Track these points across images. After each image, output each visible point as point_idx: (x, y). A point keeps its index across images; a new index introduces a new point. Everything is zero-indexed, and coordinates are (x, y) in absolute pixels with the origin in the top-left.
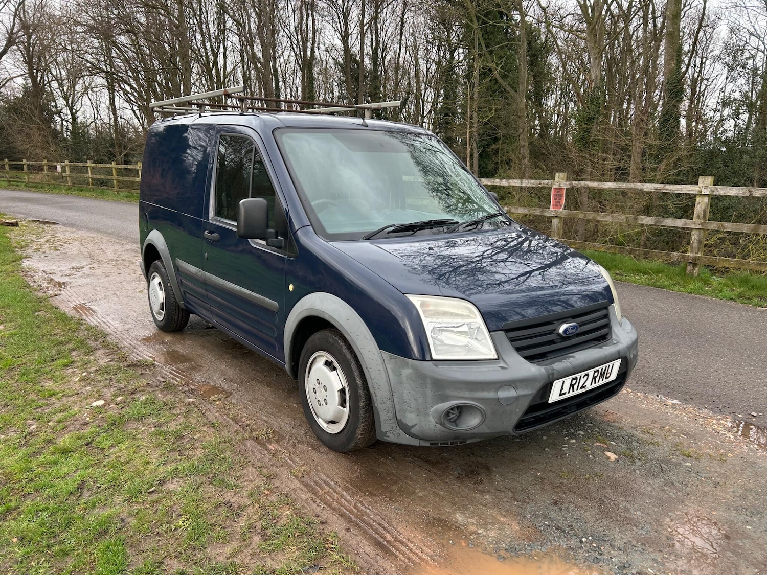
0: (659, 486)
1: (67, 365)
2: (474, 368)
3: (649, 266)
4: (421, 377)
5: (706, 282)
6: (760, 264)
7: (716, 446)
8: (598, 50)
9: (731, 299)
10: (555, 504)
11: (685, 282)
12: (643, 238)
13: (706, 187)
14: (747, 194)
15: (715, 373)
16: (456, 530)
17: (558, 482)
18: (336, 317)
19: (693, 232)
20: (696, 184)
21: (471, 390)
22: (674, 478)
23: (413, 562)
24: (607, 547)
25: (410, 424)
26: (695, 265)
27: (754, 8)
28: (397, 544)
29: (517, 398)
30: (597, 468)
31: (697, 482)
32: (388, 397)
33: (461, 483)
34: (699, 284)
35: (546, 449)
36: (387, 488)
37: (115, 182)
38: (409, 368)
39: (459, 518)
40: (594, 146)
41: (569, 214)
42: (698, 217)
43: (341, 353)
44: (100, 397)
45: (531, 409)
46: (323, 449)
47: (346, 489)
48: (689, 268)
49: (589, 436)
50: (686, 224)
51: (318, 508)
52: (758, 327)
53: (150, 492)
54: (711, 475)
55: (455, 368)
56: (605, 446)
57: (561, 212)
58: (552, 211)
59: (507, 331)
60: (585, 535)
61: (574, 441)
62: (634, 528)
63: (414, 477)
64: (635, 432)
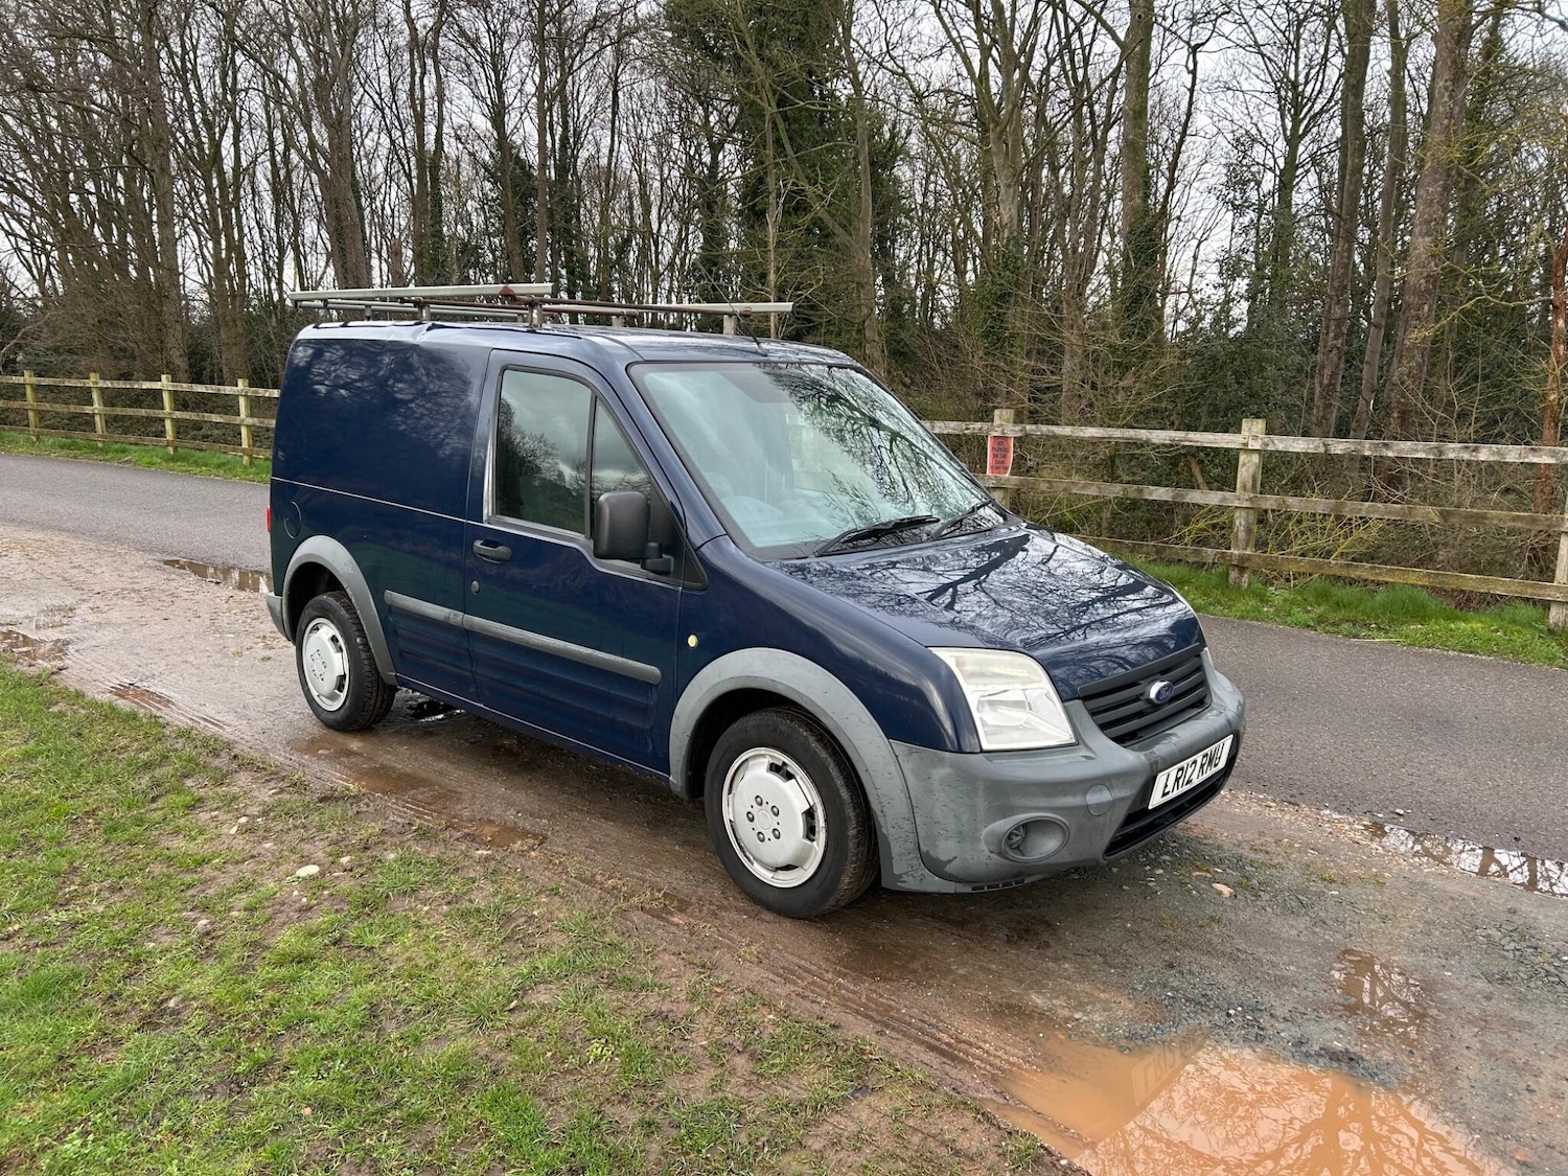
0: (1306, 928)
1: (193, 806)
2: (1048, 759)
3: (1165, 573)
4: (968, 779)
5: (1263, 599)
6: (1348, 566)
7: (1363, 864)
8: (1011, 170)
9: (1308, 626)
10: (1171, 966)
11: (1230, 599)
12: (1106, 515)
13: (1255, 438)
14: (1322, 450)
15: (1323, 751)
16: (1040, 1018)
17: (1161, 935)
18: (802, 690)
19: (1237, 514)
20: (1239, 431)
21: (1047, 795)
22: (1322, 914)
23: (999, 1069)
24: (1267, 1018)
25: (944, 858)
26: (1242, 569)
27: (1258, 94)
28: (963, 1046)
29: (1113, 804)
30: (1209, 911)
31: (1357, 918)
32: (907, 816)
33: (1017, 949)
34: (1253, 602)
35: (1125, 887)
36: (903, 967)
37: (31, 414)
38: (943, 767)
39: (1038, 1000)
40: (1012, 346)
41: (1021, 483)
42: (1244, 488)
43: (807, 749)
44: (305, 860)
45: (1130, 819)
46: (768, 916)
47: (840, 974)
48: (1233, 574)
49: (1178, 863)
50: (1224, 499)
51: (816, 1006)
52: (1363, 672)
53: (510, 1011)
54: (1372, 906)
55: (1017, 762)
56: (1209, 875)
57: (1008, 480)
58: (990, 478)
59: (1085, 699)
60: (1230, 1005)
61: (1161, 871)
62: (1294, 989)
63: (940, 948)
64: (1240, 851)
